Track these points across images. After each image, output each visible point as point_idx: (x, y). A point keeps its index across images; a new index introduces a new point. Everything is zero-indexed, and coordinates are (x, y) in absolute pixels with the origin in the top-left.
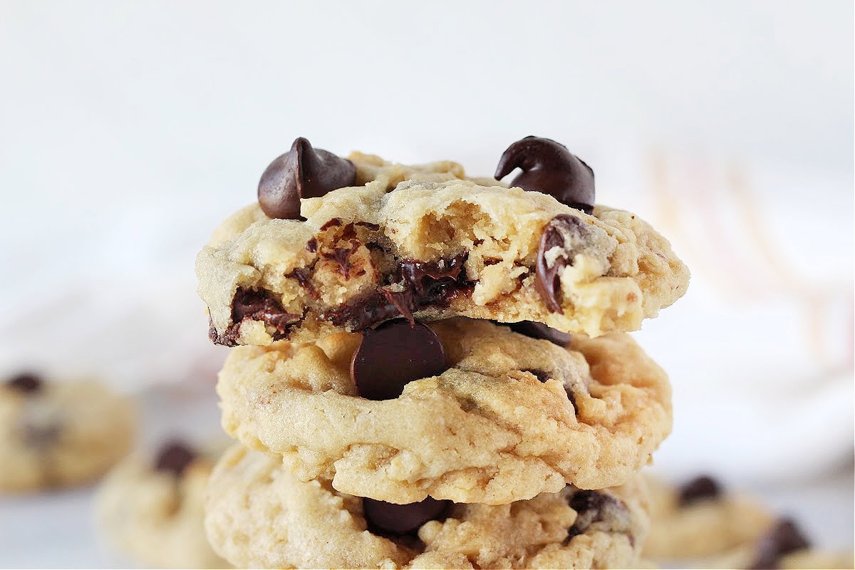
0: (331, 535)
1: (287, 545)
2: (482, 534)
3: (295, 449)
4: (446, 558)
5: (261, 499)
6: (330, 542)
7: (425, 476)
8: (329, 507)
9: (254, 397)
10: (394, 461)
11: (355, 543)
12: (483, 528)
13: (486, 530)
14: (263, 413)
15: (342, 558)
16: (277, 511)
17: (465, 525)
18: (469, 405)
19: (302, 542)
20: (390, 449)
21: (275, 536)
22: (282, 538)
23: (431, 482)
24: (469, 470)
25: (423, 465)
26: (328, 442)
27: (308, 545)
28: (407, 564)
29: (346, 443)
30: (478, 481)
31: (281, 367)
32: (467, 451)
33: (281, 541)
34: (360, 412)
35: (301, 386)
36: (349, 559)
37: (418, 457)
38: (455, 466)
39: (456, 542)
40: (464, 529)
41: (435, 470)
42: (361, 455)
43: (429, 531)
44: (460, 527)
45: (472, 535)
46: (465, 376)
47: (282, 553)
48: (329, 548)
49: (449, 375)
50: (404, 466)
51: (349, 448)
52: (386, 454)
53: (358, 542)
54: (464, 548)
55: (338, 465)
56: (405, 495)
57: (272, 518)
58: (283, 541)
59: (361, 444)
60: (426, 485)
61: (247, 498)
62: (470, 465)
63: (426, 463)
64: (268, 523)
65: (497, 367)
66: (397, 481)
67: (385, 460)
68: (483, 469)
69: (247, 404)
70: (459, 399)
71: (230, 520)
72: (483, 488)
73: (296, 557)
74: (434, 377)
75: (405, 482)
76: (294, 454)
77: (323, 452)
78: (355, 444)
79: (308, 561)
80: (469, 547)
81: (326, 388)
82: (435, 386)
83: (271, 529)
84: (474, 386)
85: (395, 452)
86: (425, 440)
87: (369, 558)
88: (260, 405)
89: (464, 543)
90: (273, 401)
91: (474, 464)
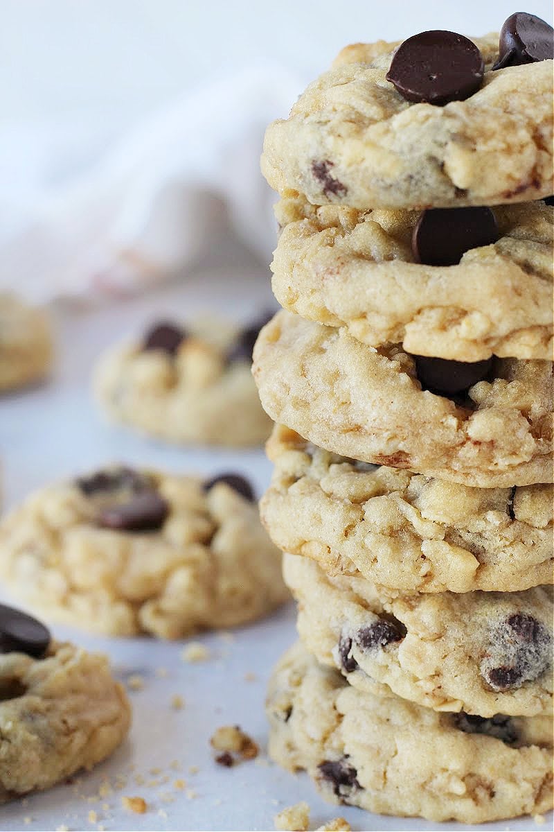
0: (395, 395)
1: (351, 407)
2: (532, 391)
3: (363, 316)
4: (503, 413)
5: (317, 366)
6: (395, 402)
7: (493, 334)
8: (388, 371)
9: (322, 269)
10: (464, 322)
11: (418, 401)
12: (532, 386)
13: (535, 387)
14: (333, 283)
15: (408, 416)
16: (335, 376)
17: (514, 383)
18: (528, 268)
19: (367, 403)
20: (460, 311)
21: (338, 398)
22: (344, 401)
23: (498, 340)
24: (533, 328)
25: (492, 325)
26: (400, 306)
27: (373, 405)
28: (467, 419)
29: (417, 306)
30: (542, 338)
31: (340, 241)
32: (533, 310)
33: (343, 403)
34: (429, 277)
35: (363, 257)
36: (414, 416)
37: (488, 316)
38: (523, 324)
39: (510, 398)
40: (513, 388)
41: (504, 329)
42: (433, 317)
43: (479, 390)
44: (509, 386)
45: (522, 393)
46: (521, 243)
47: (347, 414)
48: (395, 407)
49: (504, 242)
50: (474, 326)
51: (419, 312)
52: (456, 316)
53: (421, 401)
54: (517, 404)
55: (409, 328)
56: (475, 353)
57: (332, 384)
58: (346, 404)
59: (432, 307)
60: (493, 344)
61: (302, 367)
62: (535, 324)
63: (496, 322)
64: (328, 388)
65: (545, 236)
66: (467, 340)
67: (456, 322)
68: (546, 327)
69: (314, 276)
70: (518, 263)
71: (287, 388)
72: (546, 345)
73: (361, 417)
74: (492, 246)
75: (475, 341)
76: (363, 321)
77: (394, 316)
78: (426, 307)
79: (374, 420)
80: (522, 403)
81: (389, 258)
82: (494, 253)
83: (332, 394)
84: (530, 251)
85: (464, 313)
86: (495, 301)
87: (432, 415)
88: (329, 276)
89: (516, 400)
90: (342, 271)
91: (539, 322)
